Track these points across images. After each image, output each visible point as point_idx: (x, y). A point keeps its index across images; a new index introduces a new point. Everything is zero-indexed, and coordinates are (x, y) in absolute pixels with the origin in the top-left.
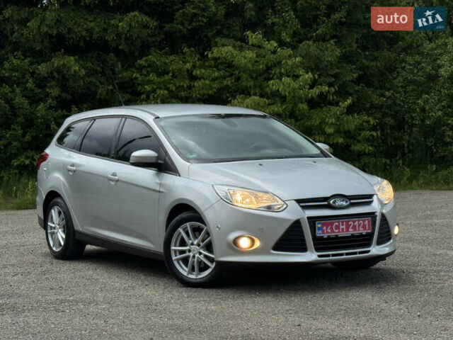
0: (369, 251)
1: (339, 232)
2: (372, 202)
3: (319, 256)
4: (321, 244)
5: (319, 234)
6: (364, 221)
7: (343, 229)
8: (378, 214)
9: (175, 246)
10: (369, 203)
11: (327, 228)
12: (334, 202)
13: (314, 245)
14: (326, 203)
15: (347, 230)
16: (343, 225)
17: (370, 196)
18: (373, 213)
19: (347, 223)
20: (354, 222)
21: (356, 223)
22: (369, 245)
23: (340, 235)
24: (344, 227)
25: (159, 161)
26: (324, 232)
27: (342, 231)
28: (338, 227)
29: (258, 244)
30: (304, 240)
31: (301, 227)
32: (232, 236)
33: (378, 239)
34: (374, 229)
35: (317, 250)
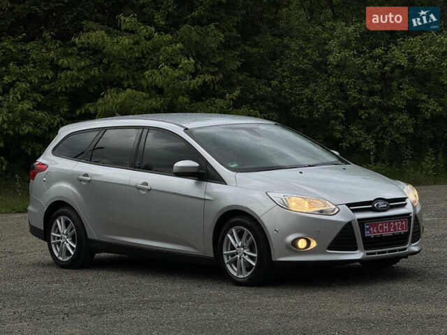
0: (405, 249)
1: (383, 232)
2: (406, 204)
3: (368, 254)
4: (369, 243)
5: (367, 234)
6: (402, 222)
7: (386, 229)
8: (412, 215)
9: (227, 251)
10: (403, 206)
11: (373, 229)
12: (378, 205)
13: (364, 244)
14: (371, 206)
15: (389, 231)
16: (386, 225)
17: (404, 199)
18: (408, 214)
19: (389, 223)
20: (394, 223)
21: (396, 223)
22: (405, 243)
23: (385, 234)
24: (387, 227)
25: (200, 171)
26: (372, 233)
27: (386, 231)
28: (382, 228)
29: (314, 244)
30: (355, 240)
31: (352, 228)
32: (290, 238)
33: (413, 237)
34: (409, 229)
35: (366, 248)
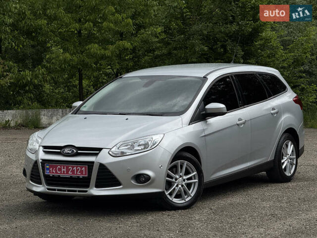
0: (86, 191)
1: (61, 173)
2: (98, 153)
3: (48, 189)
5: (47, 173)
6: (81, 168)
7: (64, 171)
11: (53, 170)
12: (64, 151)
13: (45, 181)
14: (60, 150)
15: (67, 173)
16: (64, 168)
19: (67, 167)
21: (75, 168)
23: (62, 175)
28: (60, 170)
